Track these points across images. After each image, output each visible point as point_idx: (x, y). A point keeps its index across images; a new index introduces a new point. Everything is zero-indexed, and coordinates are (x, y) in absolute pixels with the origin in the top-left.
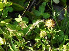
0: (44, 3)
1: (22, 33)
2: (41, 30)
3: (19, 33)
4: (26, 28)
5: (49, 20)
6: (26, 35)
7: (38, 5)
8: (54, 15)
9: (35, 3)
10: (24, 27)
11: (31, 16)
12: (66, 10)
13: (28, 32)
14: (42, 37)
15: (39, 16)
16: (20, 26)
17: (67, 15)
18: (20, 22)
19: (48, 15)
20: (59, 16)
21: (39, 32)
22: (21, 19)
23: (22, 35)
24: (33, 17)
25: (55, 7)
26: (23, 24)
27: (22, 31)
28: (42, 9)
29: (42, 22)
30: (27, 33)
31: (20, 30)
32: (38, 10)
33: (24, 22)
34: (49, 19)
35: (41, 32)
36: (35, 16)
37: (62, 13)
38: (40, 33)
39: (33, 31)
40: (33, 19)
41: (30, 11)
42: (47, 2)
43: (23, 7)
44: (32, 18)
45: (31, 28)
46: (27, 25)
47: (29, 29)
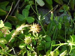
0: (28, 6)
1: (5, 40)
2: (25, 36)
3: (2, 40)
4: (9, 34)
5: (34, 25)
6: (9, 42)
7: (21, 9)
8: (39, 19)
9: (18, 6)
10: (7, 34)
11: (15, 21)
12: (52, 12)
13: (12, 38)
14: (27, 44)
15: (23, 21)
16: (3, 32)
17: (53, 18)
18: (3, 28)
19: (33, 19)
20: (44, 19)
21: (24, 38)
22: (4, 24)
23: (4, 42)
24: (16, 22)
25: (40, 10)
26: (5, 30)
27: (5, 38)
28: (26, 12)
29: (27, 27)
30: (10, 40)
31: (2, 37)
32: (22, 14)
33: (7, 28)
34: (34, 23)
35: (26, 38)
36: (18, 20)
37: (48, 17)
38: (25, 40)
39: (17, 38)
40: (17, 24)
41: (13, 15)
42: (31, 5)
43: (5, 12)
44: (15, 24)
45: (14, 34)
46: (10, 31)
47: (12, 36)
